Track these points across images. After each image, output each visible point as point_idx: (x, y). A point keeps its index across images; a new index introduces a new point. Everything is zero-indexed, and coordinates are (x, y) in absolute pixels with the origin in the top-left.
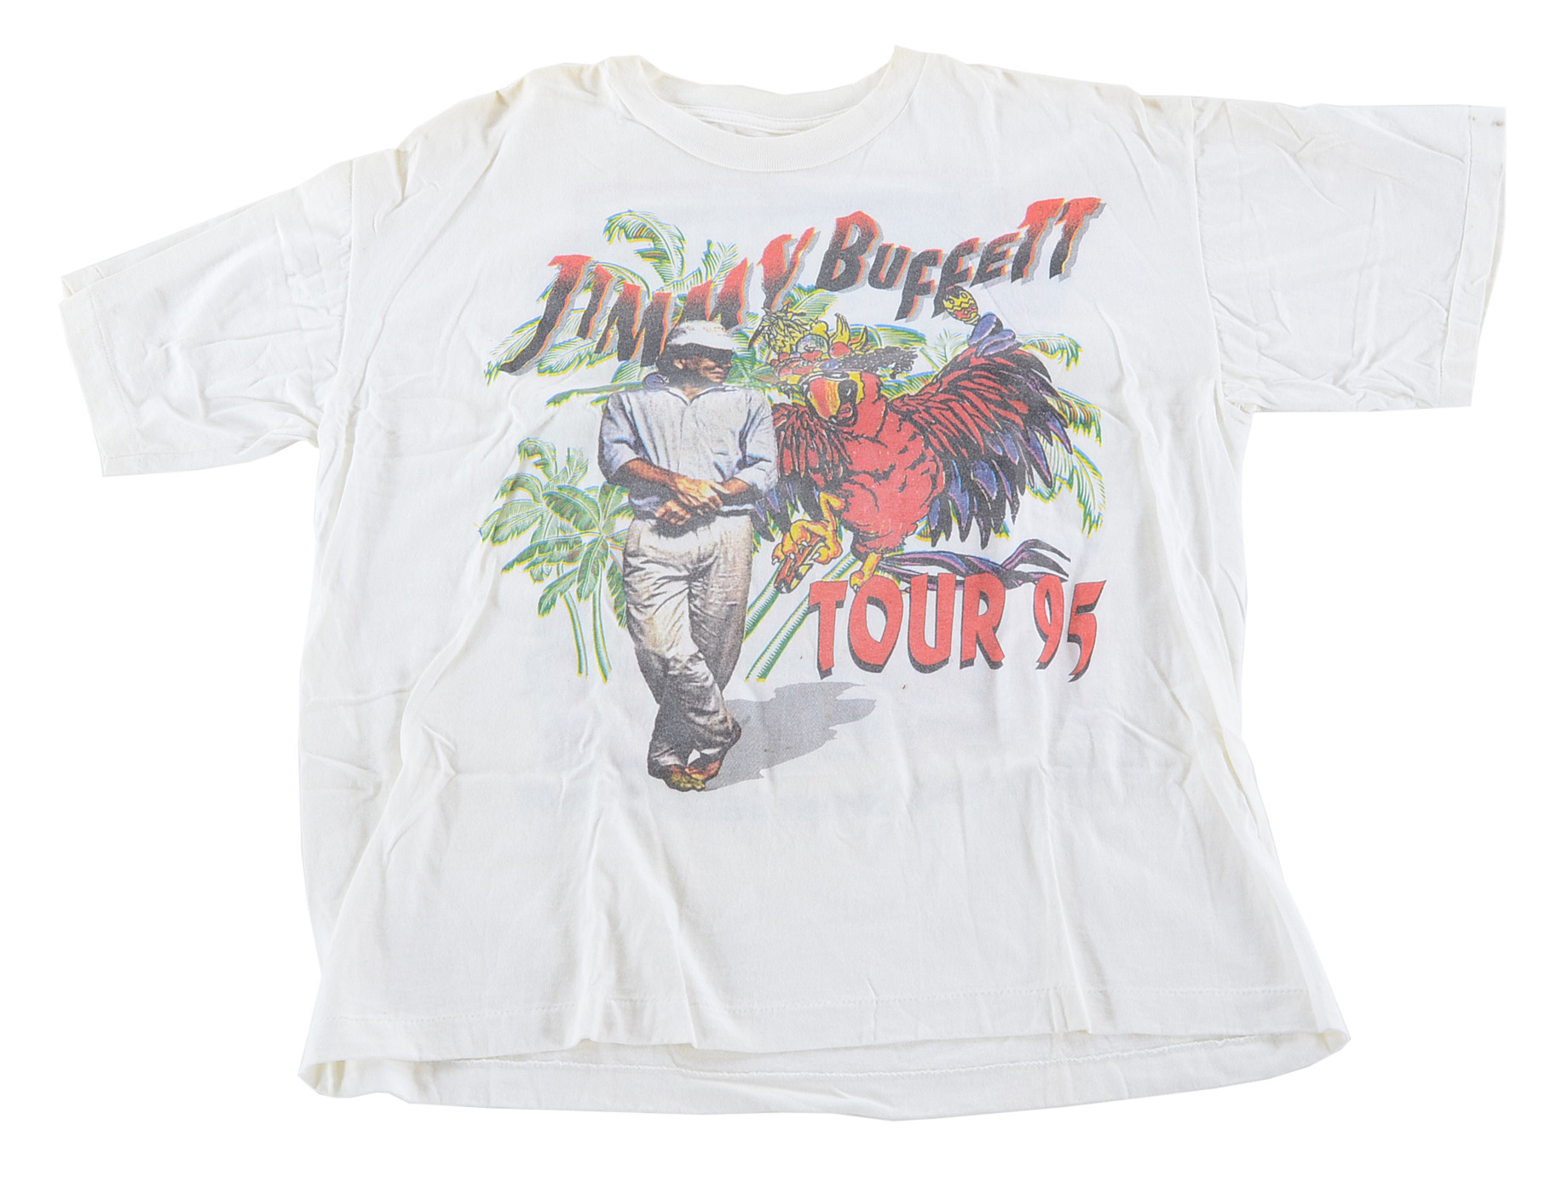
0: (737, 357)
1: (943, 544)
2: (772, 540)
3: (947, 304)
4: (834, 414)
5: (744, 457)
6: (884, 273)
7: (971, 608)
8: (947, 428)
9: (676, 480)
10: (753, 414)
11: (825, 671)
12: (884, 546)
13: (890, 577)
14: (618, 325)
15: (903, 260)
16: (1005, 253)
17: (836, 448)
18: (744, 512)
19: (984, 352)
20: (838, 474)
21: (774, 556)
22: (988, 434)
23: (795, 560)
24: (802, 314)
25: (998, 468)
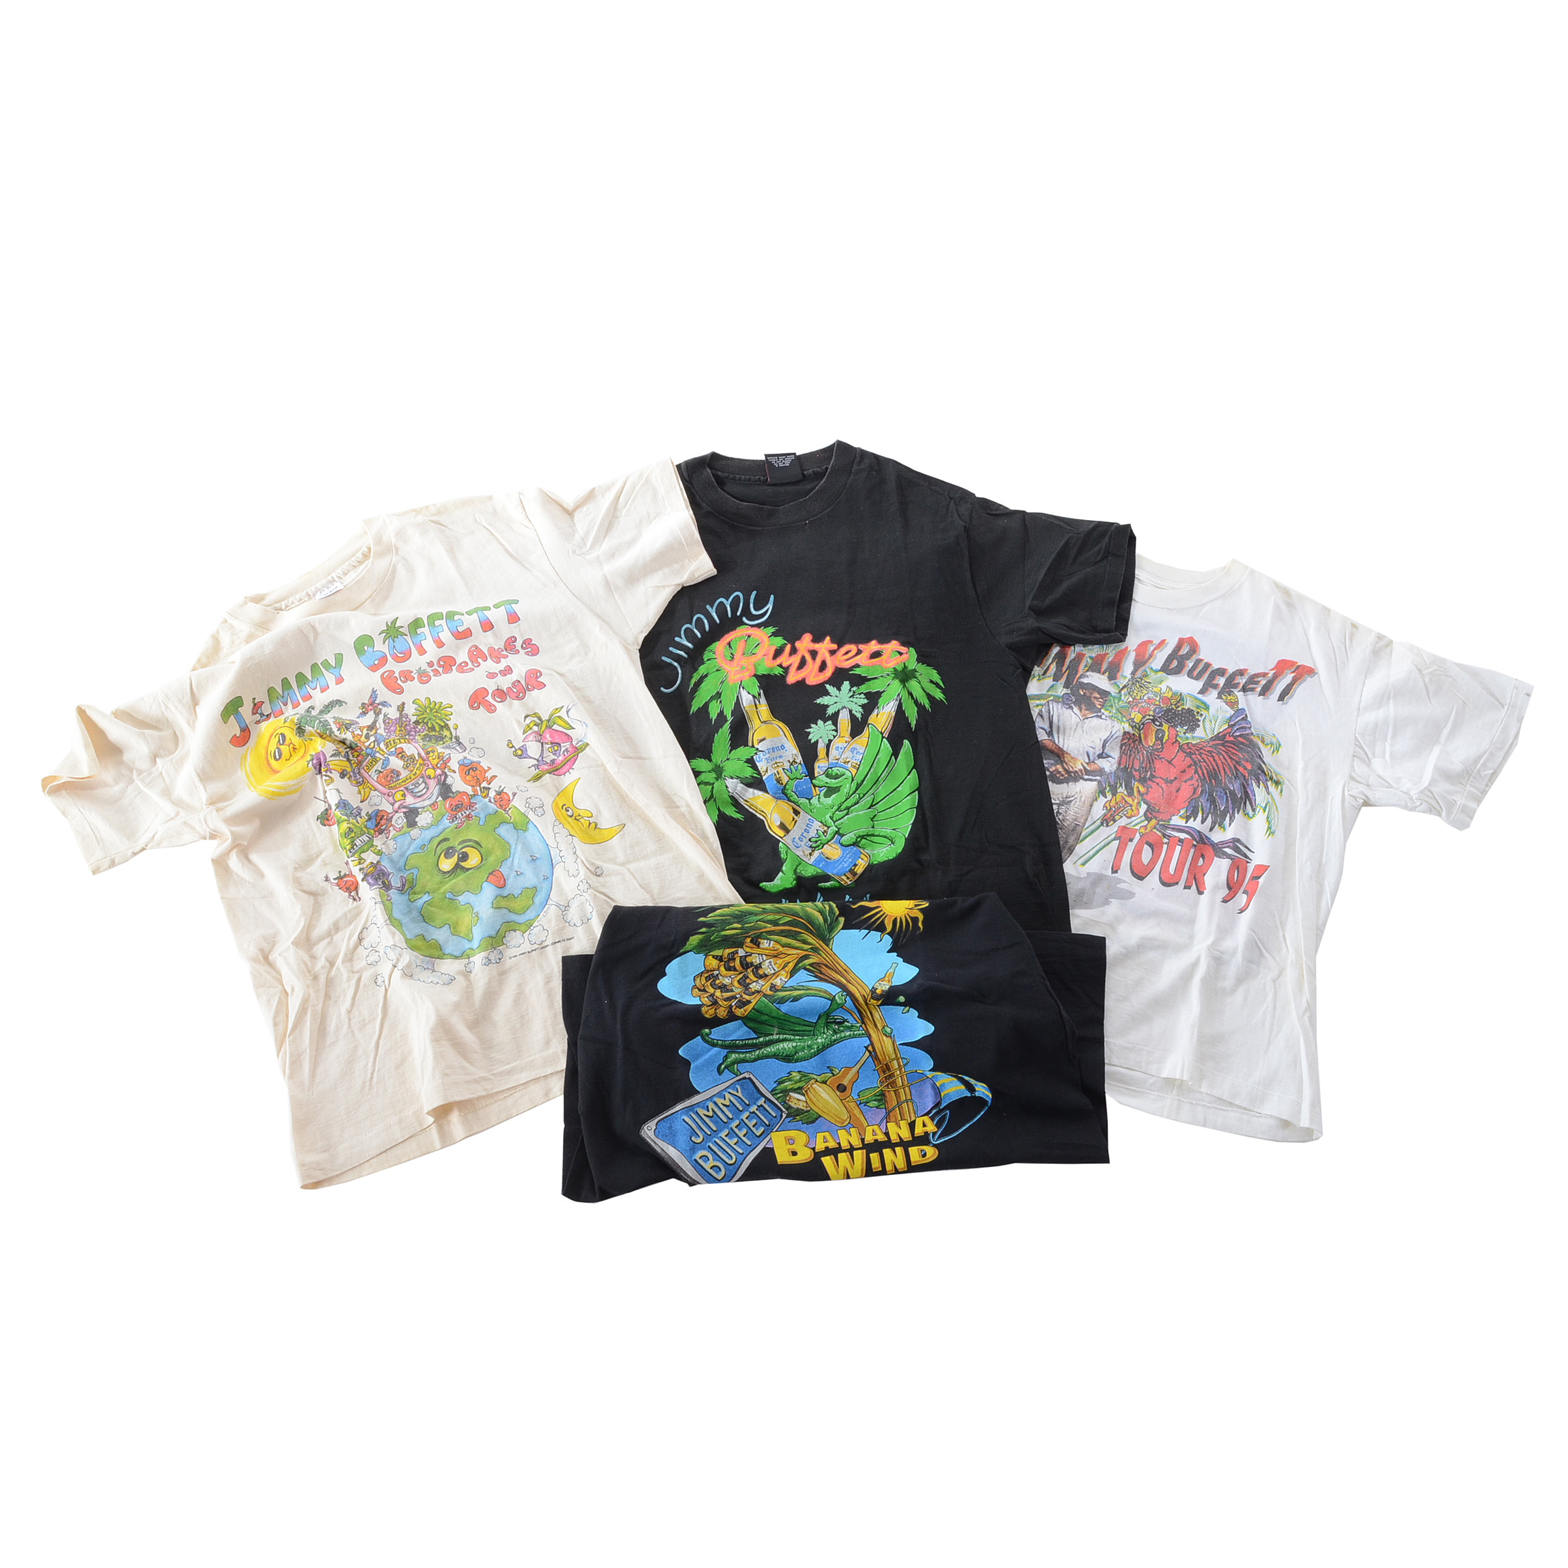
0: (1111, 696)
1: (1191, 823)
2: (1106, 797)
3: (1223, 697)
4: (1151, 745)
5: (1103, 753)
6: (1196, 673)
7: (1195, 860)
8: (1208, 766)
9: (1065, 755)
10: (1113, 733)
11: (1115, 871)
12: (1160, 818)
13: (1160, 834)
14: (1056, 663)
15: (1206, 670)
16: (1259, 682)
17: (1149, 761)
18: (1096, 780)
19: (1233, 733)
20: (1147, 775)
21: (1104, 806)
22: (1228, 776)
23: (1115, 812)
24: (1149, 683)
25: (1228, 795)
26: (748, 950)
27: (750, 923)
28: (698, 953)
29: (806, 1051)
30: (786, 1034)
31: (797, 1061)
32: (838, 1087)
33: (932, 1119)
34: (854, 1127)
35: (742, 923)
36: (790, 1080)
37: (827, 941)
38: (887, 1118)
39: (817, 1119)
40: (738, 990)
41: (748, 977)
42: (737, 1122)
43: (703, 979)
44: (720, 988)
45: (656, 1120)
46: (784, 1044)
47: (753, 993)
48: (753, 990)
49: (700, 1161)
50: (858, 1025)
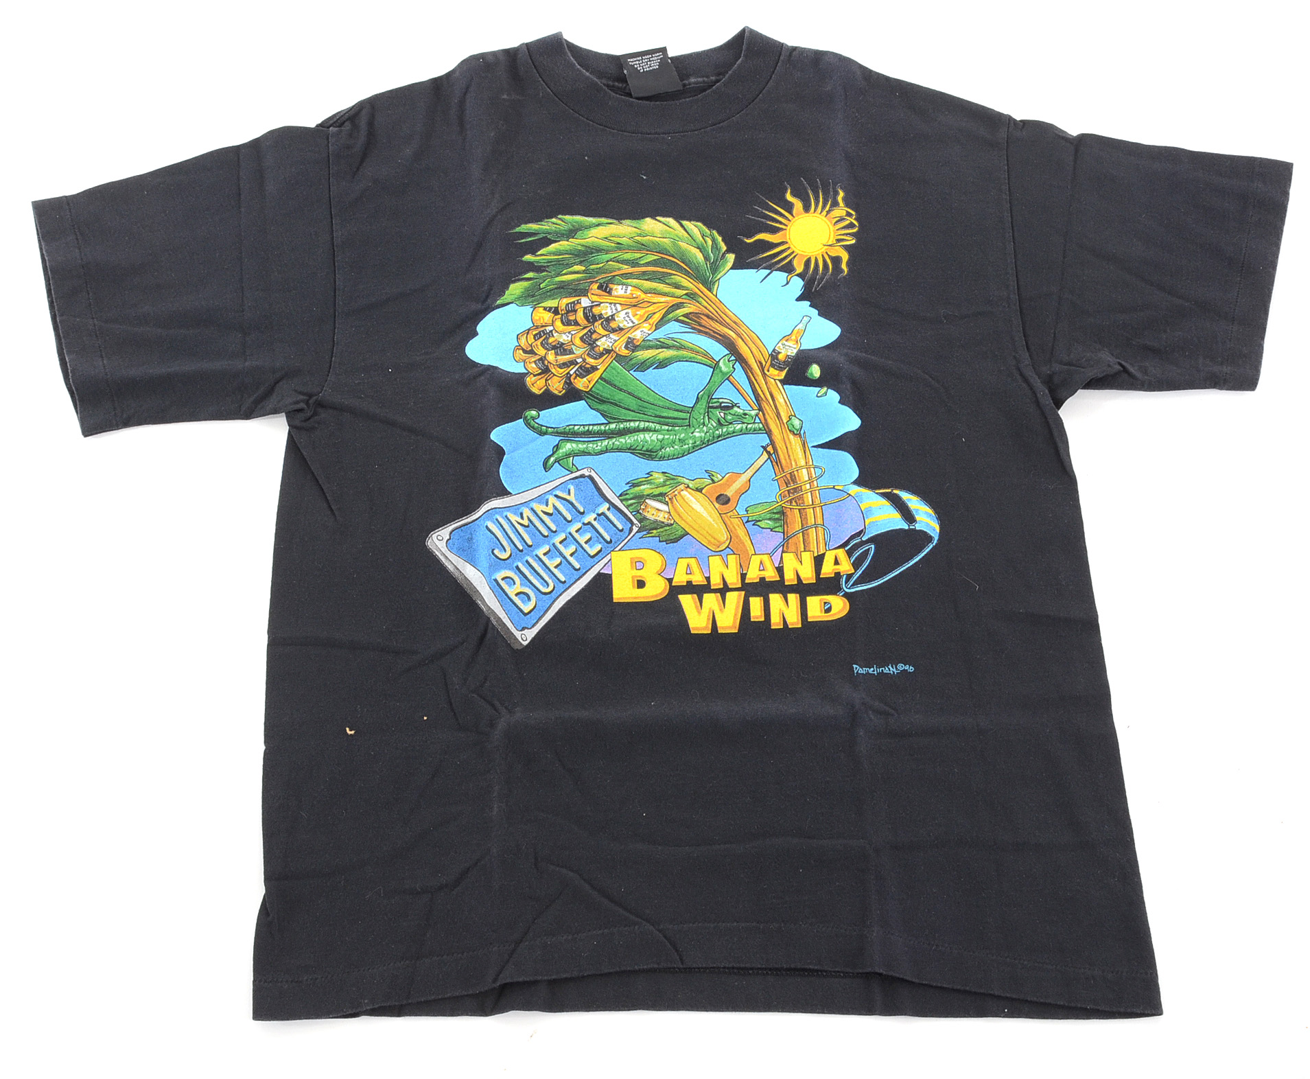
26: (595, 298)
27: (598, 264)
28: (522, 306)
29: (676, 447)
30: (648, 422)
31: (662, 458)
32: (718, 498)
33: (850, 553)
34: (734, 554)
35: (586, 263)
36: (649, 482)
37: (709, 285)
38: (785, 546)
39: (682, 537)
40: (579, 350)
41: (595, 331)
42: (563, 536)
43: (531, 337)
44: (554, 348)
45: (451, 528)
46: (646, 435)
47: (601, 355)
48: (601, 349)
49: (503, 583)
50: (753, 413)
